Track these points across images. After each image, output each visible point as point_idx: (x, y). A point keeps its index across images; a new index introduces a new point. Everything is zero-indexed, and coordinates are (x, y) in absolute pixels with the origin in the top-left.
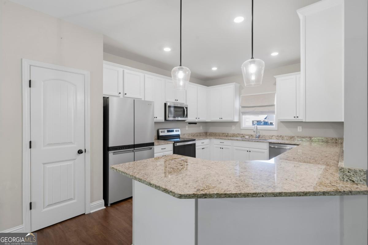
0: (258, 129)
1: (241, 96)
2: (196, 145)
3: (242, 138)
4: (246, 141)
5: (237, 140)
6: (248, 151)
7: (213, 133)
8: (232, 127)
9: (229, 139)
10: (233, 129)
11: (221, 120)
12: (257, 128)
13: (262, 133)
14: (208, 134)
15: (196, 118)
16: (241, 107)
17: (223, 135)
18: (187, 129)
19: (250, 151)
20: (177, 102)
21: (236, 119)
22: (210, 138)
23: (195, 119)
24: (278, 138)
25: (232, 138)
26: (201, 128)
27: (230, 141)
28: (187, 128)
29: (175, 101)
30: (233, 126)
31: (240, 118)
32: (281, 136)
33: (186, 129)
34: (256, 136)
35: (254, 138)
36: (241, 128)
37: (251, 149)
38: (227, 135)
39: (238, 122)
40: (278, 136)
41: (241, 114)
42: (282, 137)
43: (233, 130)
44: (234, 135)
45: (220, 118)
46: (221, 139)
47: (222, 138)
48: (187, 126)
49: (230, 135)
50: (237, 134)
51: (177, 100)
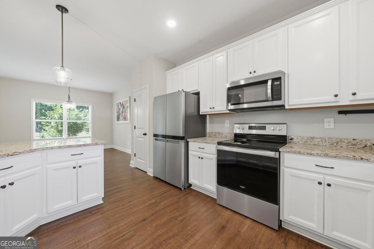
15: (336, 96)
23: (333, 99)
51: (255, 72)
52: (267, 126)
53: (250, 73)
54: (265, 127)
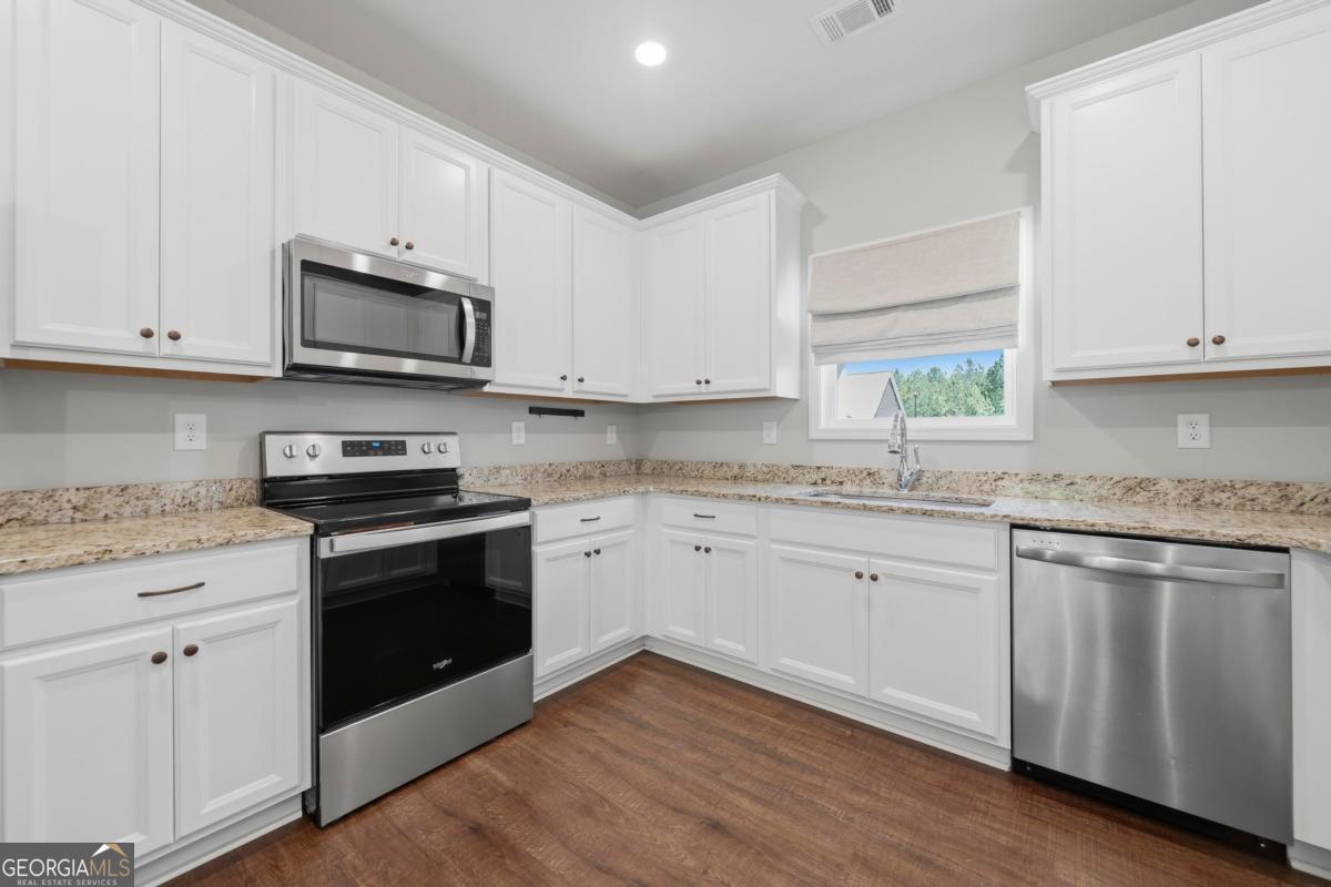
0: (909, 436)
1: (811, 258)
2: (539, 535)
3: (820, 489)
4: (848, 507)
5: (793, 502)
6: (859, 576)
7: (671, 465)
8: (765, 433)
9: (741, 497)
10: (766, 441)
11: (704, 393)
12: (903, 430)
13: (935, 461)
14: (646, 469)
15: (564, 378)
16: (810, 316)
17: (720, 473)
18: (522, 441)
19: (874, 578)
20: (408, 256)
21: (785, 387)
22: (641, 489)
23: (557, 383)
24: (1036, 488)
25: (761, 490)
26: (611, 437)
27: (750, 508)
28: (523, 435)
29: (393, 252)
30: (766, 424)
31: (804, 382)
32: (1057, 477)
33: (515, 441)
34: (900, 475)
35: (886, 491)
36: (814, 435)
37: (878, 565)
38: (736, 470)
39: (796, 400)
40: (1034, 478)
41: (812, 357)
42: (1063, 483)
43: (769, 444)
44: (771, 475)
45: (699, 382)
46: (697, 494)
47: (705, 490)
48: (522, 425)
49: (750, 471)
50: (787, 464)
51: (409, 247)
52: (410, 441)
53: (394, 243)
54: (404, 443)
